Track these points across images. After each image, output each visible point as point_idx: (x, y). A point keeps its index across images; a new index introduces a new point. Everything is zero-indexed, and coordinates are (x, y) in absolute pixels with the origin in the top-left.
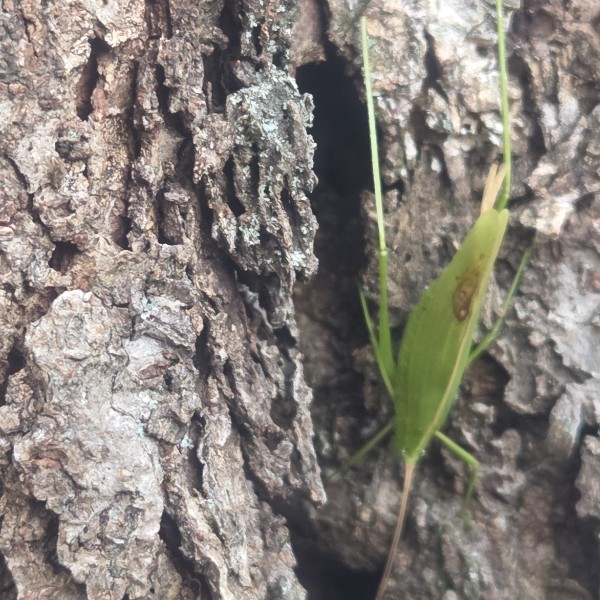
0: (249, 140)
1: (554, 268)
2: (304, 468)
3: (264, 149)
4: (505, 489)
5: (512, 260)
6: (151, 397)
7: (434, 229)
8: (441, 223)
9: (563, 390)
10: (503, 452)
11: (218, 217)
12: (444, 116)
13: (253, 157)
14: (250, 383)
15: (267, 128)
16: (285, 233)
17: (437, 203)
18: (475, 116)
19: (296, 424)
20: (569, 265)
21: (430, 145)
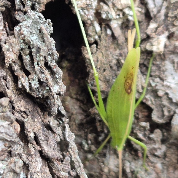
0: (26, 45)
1: (163, 63)
2: (76, 167)
3: (33, 48)
4: (158, 153)
5: (146, 63)
6: (3, 164)
7: (113, 56)
8: (115, 54)
9: (175, 113)
10: (155, 139)
11: (20, 78)
12: (109, 13)
13: (30, 51)
14: (47, 141)
15: (33, 38)
16: (49, 80)
17: (112, 46)
18: (121, 10)
19: (69, 150)
20: (169, 61)
21: (105, 24)
